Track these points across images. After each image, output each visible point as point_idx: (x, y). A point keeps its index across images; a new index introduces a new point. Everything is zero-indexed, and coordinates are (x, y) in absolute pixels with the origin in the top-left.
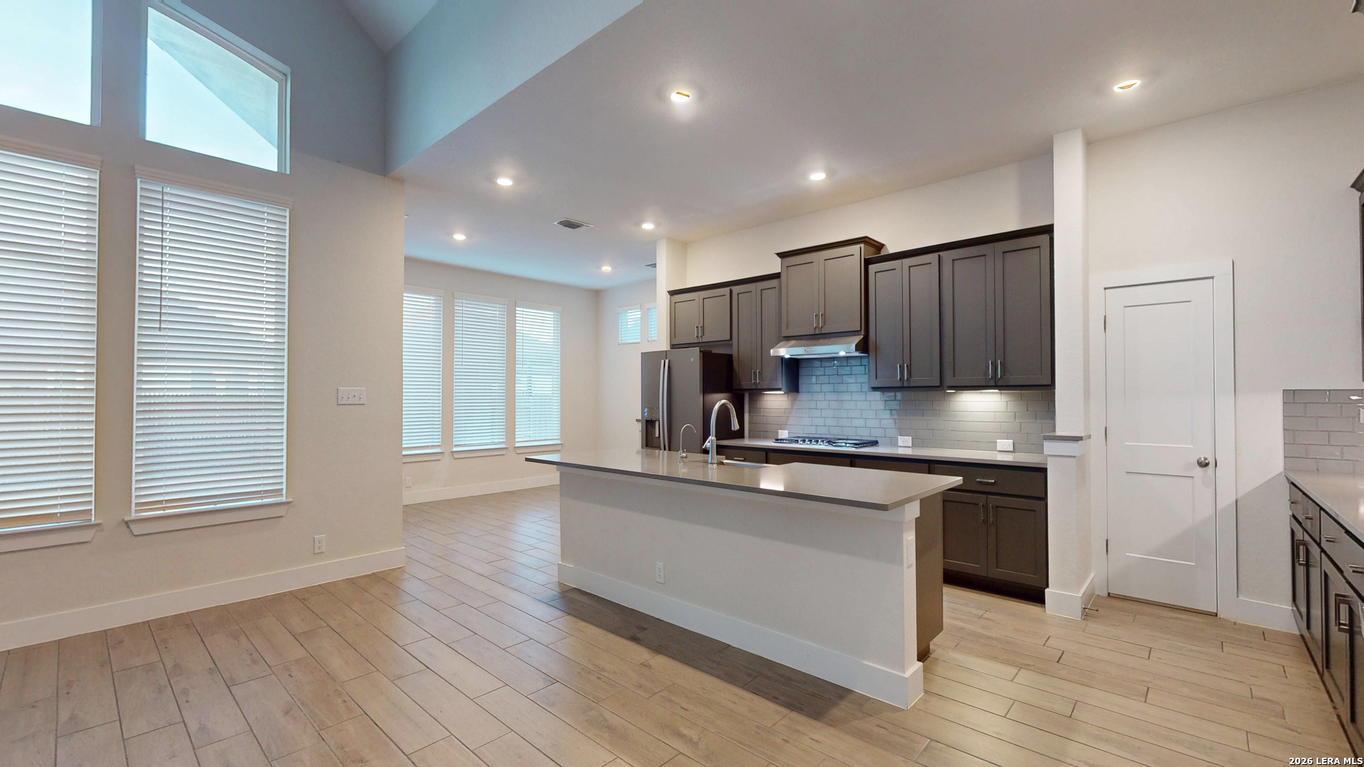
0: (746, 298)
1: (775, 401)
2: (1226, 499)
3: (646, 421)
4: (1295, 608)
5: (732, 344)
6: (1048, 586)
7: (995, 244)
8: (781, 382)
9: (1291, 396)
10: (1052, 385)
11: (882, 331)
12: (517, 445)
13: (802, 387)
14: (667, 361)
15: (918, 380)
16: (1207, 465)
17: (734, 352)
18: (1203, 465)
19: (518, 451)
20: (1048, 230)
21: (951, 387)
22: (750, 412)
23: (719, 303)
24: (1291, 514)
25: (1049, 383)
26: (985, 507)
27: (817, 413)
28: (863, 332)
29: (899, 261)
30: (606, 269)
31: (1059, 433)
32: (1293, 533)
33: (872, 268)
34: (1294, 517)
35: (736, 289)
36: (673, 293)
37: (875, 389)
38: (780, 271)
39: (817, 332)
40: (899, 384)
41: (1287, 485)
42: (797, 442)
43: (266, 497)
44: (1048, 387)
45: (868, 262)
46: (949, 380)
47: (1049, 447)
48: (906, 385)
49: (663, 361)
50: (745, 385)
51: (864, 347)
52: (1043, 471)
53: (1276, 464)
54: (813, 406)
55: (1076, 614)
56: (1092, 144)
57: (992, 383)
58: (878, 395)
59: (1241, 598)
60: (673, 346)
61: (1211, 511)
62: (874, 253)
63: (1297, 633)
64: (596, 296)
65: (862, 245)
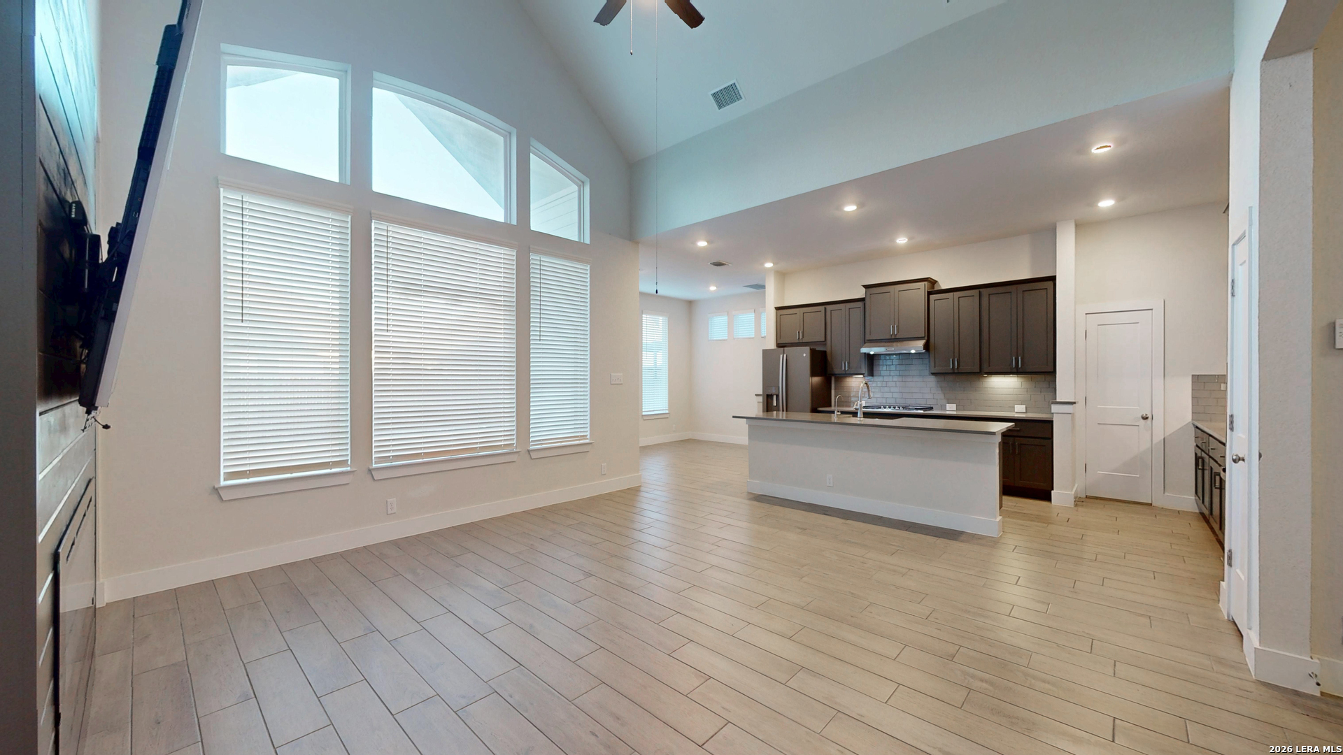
0: (837, 316)
1: (856, 383)
2: (1158, 438)
3: (767, 395)
4: (1197, 498)
5: (826, 344)
6: (1053, 489)
7: (1018, 285)
8: (864, 369)
9: (1197, 379)
10: (1053, 372)
11: (938, 338)
12: (644, 414)
13: (875, 373)
14: (785, 356)
15: (964, 368)
16: (1147, 418)
17: (828, 349)
18: (1145, 418)
19: (645, 418)
20: (1053, 279)
21: (986, 373)
22: (835, 389)
23: (817, 317)
24: (1195, 444)
25: (1052, 370)
26: (1013, 444)
27: (887, 390)
28: (926, 338)
29: (952, 294)
30: (713, 288)
31: (1058, 400)
32: (1196, 454)
33: (932, 297)
34: (1197, 446)
35: (828, 307)
36: (778, 309)
37: (933, 374)
38: (864, 296)
39: (893, 337)
40: (951, 371)
41: (1193, 429)
42: (880, 408)
43: (582, 440)
44: (1052, 373)
45: (929, 293)
46: (986, 369)
47: (1055, 408)
48: (956, 371)
49: (781, 356)
50: (837, 371)
51: (927, 347)
52: (1051, 422)
53: (1188, 417)
54: (884, 384)
55: (1071, 503)
56: (1079, 226)
57: (1015, 370)
58: (933, 378)
59: (1166, 494)
60: (780, 345)
61: (1149, 445)
62: (932, 288)
63: (1197, 511)
64: (690, 304)
65: (926, 283)
